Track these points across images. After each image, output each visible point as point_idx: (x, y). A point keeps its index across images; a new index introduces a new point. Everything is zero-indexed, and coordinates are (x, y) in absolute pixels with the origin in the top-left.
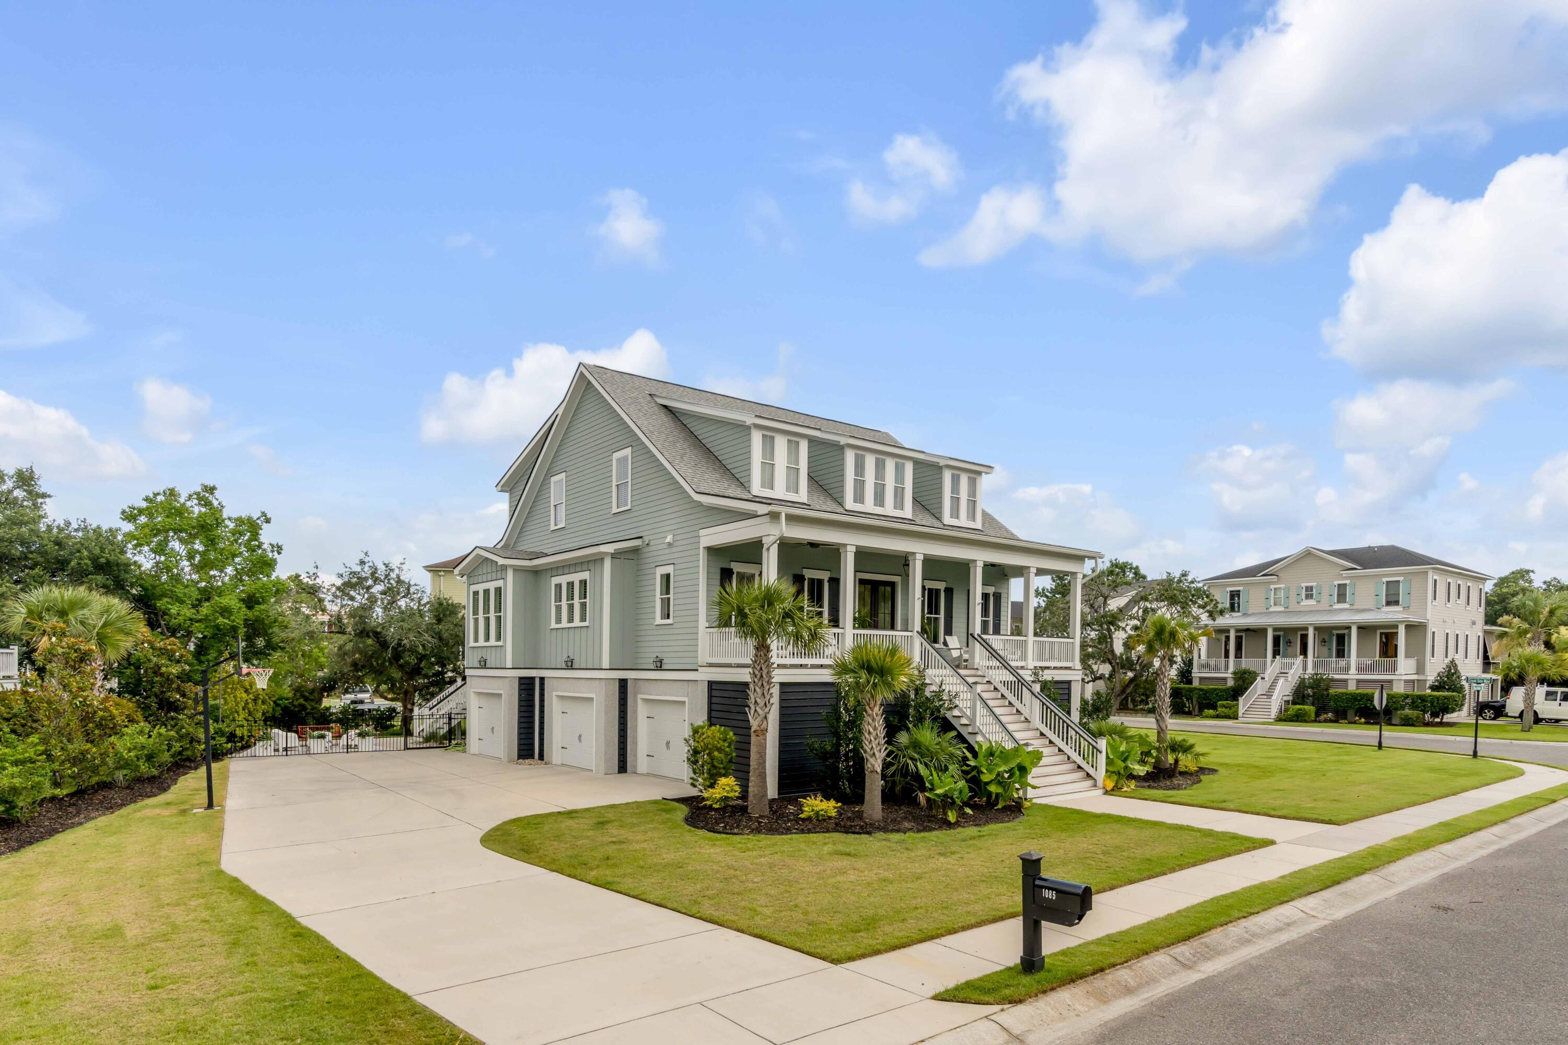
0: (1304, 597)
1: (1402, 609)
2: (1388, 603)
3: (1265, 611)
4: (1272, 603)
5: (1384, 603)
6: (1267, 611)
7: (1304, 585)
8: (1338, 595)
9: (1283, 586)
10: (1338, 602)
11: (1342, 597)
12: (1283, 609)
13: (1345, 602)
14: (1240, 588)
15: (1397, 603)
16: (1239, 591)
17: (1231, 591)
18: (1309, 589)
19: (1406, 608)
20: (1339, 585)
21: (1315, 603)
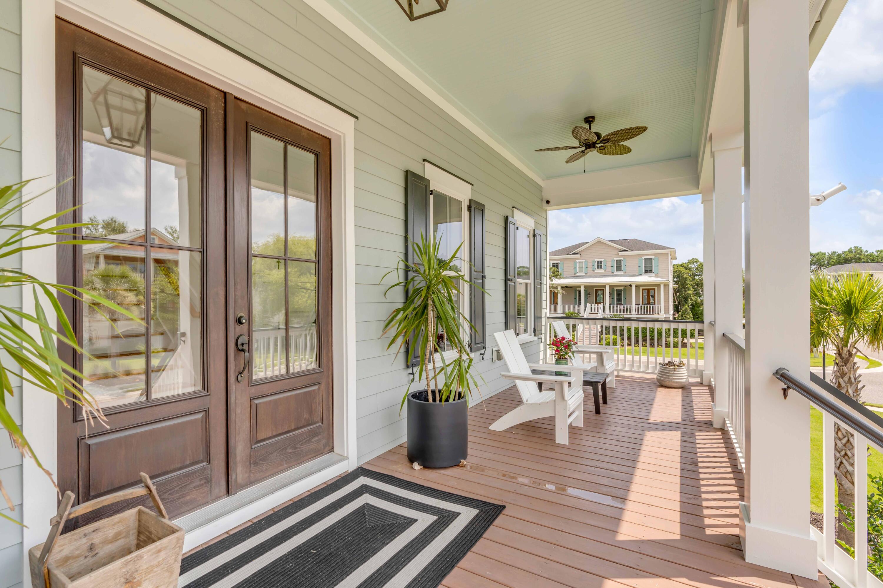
0: (596, 267)
1: (654, 275)
2: (646, 271)
3: (574, 275)
4: (578, 271)
5: (644, 271)
6: (575, 275)
7: (596, 260)
8: (617, 267)
9: (584, 261)
10: (617, 271)
11: (619, 268)
12: (584, 274)
13: (621, 270)
14: (559, 262)
15: (651, 271)
16: (558, 263)
17: (553, 264)
18: (599, 263)
19: (657, 275)
20: (617, 260)
21: (603, 271)
